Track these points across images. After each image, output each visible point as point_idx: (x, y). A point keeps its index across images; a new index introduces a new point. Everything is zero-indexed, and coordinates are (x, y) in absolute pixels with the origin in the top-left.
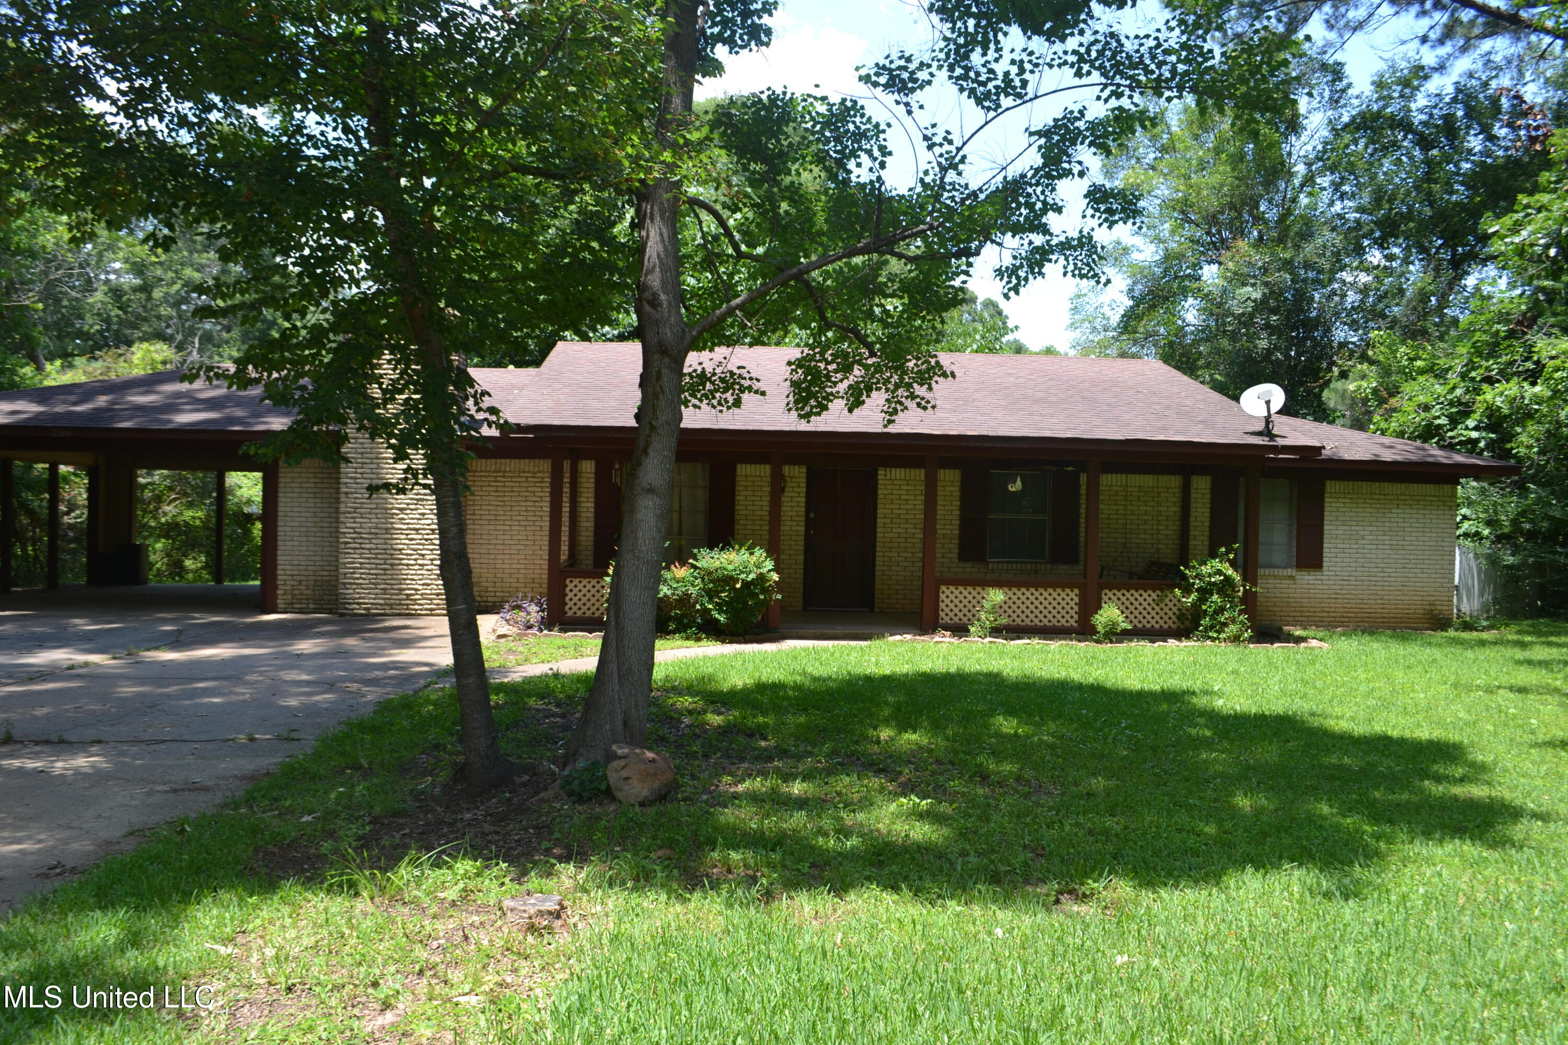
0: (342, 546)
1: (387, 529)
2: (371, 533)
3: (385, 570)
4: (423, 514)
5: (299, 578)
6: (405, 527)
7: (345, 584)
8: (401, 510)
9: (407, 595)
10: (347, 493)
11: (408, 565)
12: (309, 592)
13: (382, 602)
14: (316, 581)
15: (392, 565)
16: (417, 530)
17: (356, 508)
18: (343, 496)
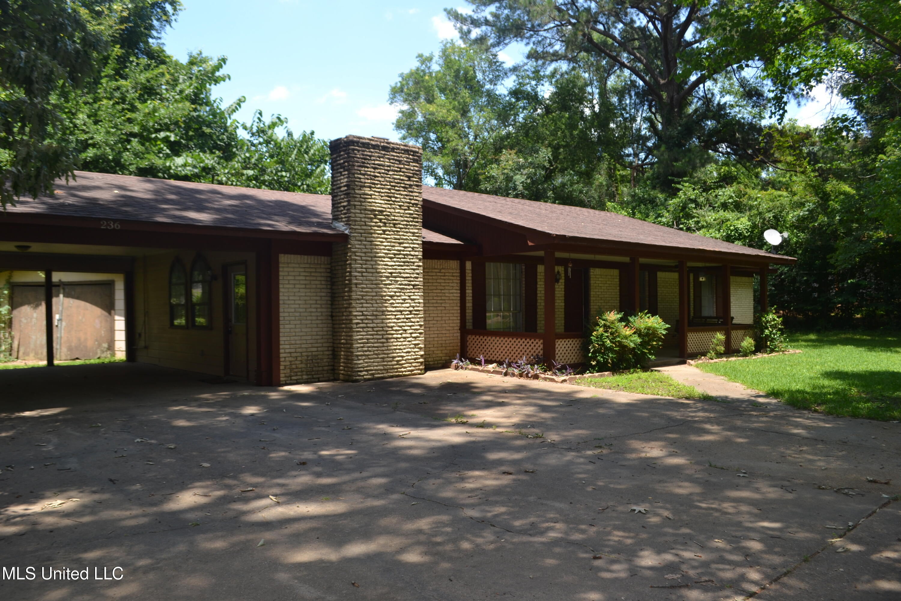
0: (355, 326)
1: (383, 311)
2: (373, 315)
3: (383, 343)
4: (404, 300)
5: (295, 355)
6: (394, 309)
7: (357, 356)
8: (391, 296)
9: (398, 361)
10: (356, 284)
11: (397, 338)
12: (303, 366)
13: (382, 368)
14: (308, 356)
15: (387, 339)
16: (401, 311)
17: (362, 296)
18: (353, 286)
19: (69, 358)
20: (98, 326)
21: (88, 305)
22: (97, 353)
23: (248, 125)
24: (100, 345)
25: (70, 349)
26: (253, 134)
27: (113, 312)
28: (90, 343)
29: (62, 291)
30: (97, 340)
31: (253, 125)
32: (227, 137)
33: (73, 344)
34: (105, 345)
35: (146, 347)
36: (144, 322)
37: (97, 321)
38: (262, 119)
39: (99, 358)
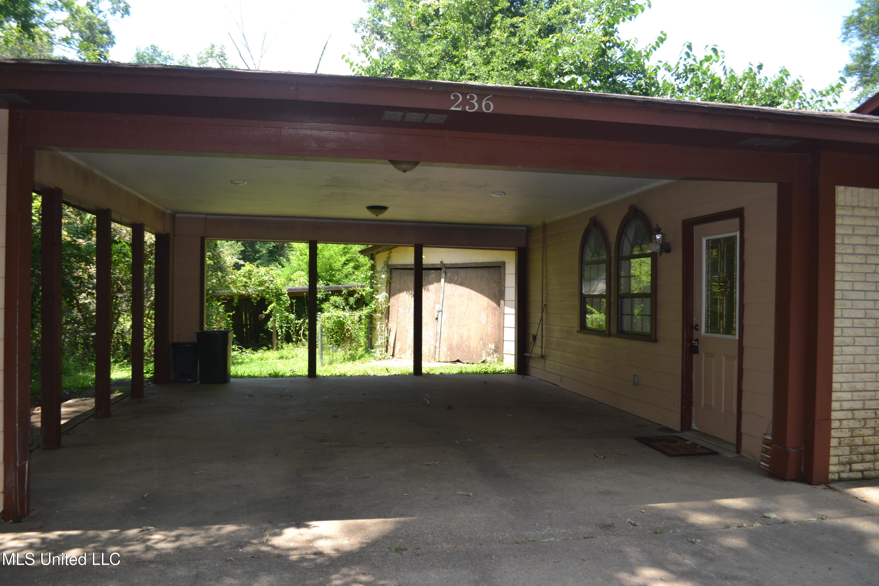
19: (449, 359)
20: (484, 321)
21: (473, 292)
22: (481, 356)
23: (673, 66)
24: (485, 345)
25: (450, 348)
26: (678, 77)
27: (502, 302)
28: (474, 343)
29: (443, 275)
30: (482, 339)
31: (679, 63)
32: (646, 83)
33: (454, 343)
34: (492, 346)
35: (543, 357)
36: (542, 319)
37: (483, 315)
38: (691, 53)
39: (483, 362)
